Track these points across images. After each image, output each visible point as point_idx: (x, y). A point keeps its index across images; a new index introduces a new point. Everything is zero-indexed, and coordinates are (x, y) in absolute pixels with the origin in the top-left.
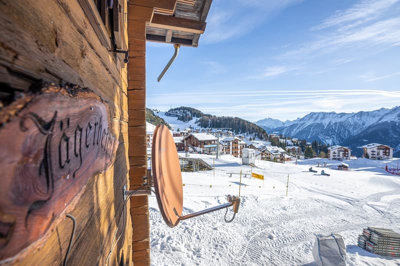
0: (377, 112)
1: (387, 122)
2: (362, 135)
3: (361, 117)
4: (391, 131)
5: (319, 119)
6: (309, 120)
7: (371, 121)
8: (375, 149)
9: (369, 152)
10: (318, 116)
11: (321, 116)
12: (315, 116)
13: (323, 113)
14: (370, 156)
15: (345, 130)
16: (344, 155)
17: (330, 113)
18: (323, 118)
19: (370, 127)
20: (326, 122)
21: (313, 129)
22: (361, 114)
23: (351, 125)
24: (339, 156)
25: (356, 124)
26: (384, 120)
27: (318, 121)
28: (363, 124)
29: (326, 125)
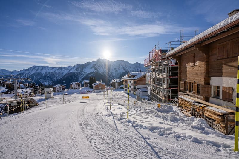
0: (68, 68)
1: (72, 72)
2: (62, 79)
3: (61, 69)
4: (73, 77)
5: (40, 70)
6: (32, 70)
7: (66, 72)
8: (75, 85)
9: (73, 86)
10: (39, 68)
11: (40, 68)
12: (36, 68)
13: (41, 66)
14: (73, 88)
15: (55, 76)
16: (63, 89)
17: (46, 67)
18: (42, 70)
19: (66, 75)
20: (44, 72)
21: (36, 76)
22: (61, 68)
23: (57, 74)
24: (60, 90)
25: (59, 73)
26: (71, 71)
27: (39, 71)
28: (63, 73)
29: (44, 73)
